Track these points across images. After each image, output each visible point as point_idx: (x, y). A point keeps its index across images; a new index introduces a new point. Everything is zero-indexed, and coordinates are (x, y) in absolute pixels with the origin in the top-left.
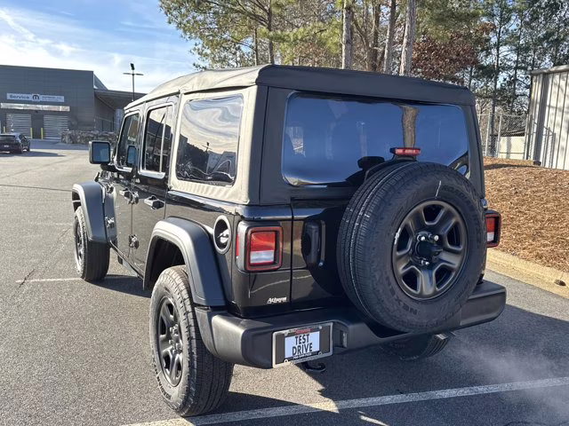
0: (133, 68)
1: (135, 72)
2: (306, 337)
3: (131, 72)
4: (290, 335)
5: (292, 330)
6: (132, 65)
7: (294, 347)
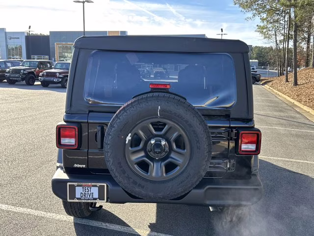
0: (222, 31)
1: (223, 33)
2: (89, 189)
3: (221, 33)
4: (78, 186)
5: (80, 184)
6: (222, 30)
7: (81, 193)
